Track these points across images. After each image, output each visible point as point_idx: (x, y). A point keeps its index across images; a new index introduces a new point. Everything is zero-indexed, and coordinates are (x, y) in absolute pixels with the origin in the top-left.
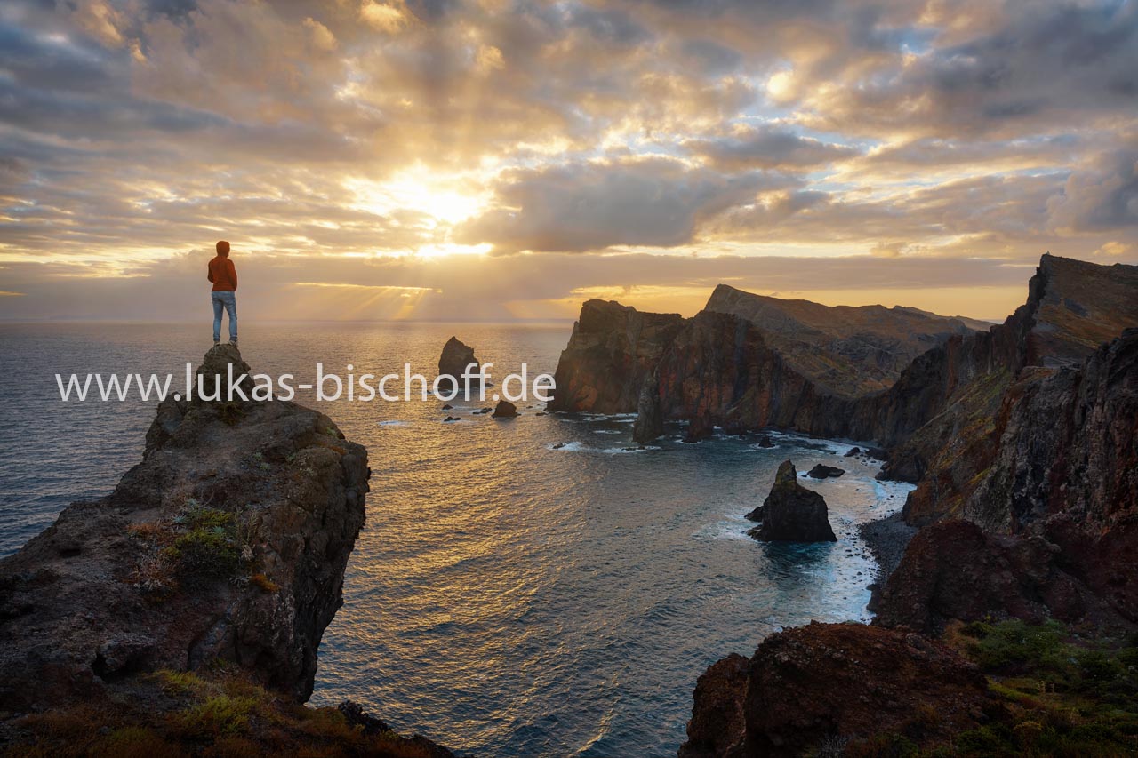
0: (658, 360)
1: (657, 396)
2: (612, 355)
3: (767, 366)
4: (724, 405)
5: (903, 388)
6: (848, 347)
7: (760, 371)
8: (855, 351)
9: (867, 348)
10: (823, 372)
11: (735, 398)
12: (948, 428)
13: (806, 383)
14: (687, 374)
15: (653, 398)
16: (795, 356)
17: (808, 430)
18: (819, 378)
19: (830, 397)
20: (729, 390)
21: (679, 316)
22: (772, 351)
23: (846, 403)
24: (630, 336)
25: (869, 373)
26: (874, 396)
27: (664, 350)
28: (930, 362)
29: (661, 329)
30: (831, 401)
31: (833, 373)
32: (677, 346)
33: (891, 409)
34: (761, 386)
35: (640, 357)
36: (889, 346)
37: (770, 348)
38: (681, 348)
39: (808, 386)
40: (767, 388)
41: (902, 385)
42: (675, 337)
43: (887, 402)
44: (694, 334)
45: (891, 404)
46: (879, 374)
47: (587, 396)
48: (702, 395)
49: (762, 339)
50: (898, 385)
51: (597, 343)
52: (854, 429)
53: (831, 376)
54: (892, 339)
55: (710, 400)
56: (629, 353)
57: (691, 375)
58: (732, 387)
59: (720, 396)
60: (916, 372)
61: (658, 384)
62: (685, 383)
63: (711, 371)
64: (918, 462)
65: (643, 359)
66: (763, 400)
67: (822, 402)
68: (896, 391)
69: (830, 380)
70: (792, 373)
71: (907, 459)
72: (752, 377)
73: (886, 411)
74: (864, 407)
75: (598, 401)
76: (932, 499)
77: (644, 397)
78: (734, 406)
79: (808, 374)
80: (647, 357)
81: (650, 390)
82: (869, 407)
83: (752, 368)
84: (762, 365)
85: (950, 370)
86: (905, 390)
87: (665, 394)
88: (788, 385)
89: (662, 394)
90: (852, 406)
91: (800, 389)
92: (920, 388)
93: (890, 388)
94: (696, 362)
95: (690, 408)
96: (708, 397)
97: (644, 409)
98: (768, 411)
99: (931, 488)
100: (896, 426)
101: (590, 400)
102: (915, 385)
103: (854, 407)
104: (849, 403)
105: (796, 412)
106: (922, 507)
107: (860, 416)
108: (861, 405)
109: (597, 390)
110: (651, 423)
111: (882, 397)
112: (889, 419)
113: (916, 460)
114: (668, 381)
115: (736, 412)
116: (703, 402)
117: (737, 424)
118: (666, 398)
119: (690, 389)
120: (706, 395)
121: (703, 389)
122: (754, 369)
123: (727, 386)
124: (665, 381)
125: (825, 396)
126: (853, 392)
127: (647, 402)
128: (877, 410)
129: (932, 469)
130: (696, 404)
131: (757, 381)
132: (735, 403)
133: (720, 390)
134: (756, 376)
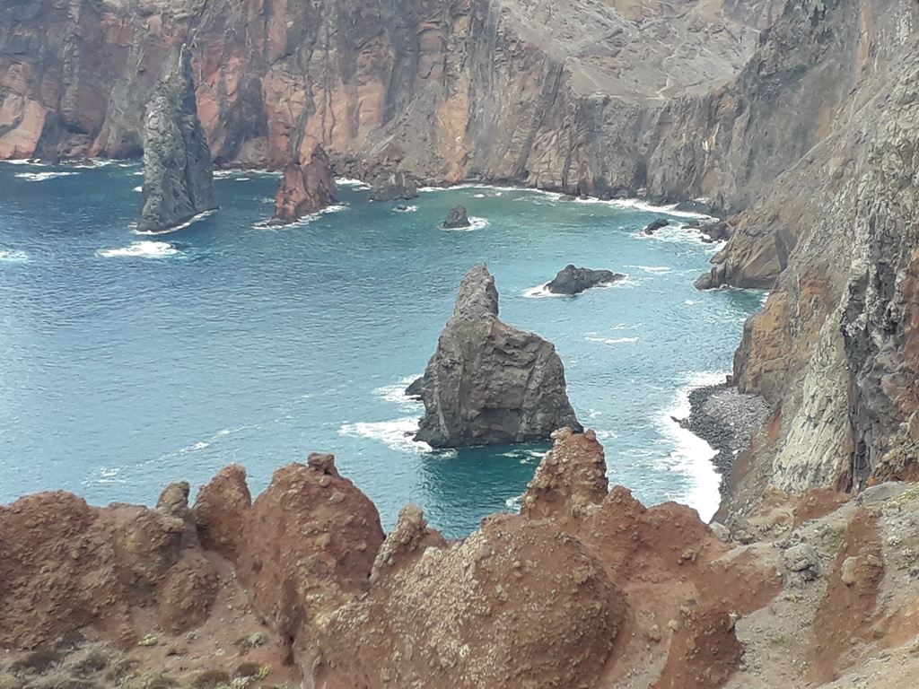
0: (193, 21)
1: (190, 117)
3: (461, 27)
4: (364, 132)
5: (764, 73)
7: (445, 43)
10: (590, 38)
11: (389, 111)
13: (552, 66)
14: (271, 59)
15: (179, 122)
17: (558, 183)
18: (581, 56)
19: (606, 101)
20: (372, 94)
23: (643, 113)
26: (703, 93)
28: (821, 8)
30: (607, 110)
33: (740, 123)
34: (448, 77)
39: (558, 72)
40: (462, 85)
41: (762, 65)
43: (729, 104)
45: (740, 110)
48: (309, 108)
50: (757, 64)
52: (658, 177)
53: (611, 49)
55: (328, 125)
57: (282, 58)
58: (380, 85)
59: (352, 111)
60: (790, 34)
61: (191, 87)
62: (265, 81)
63: (328, 47)
64: (783, 246)
65: (156, 19)
66: (454, 116)
67: (587, 113)
68: (749, 81)
69: (608, 60)
70: (519, 47)
71: (759, 240)
72: (427, 59)
73: (728, 127)
74: (683, 120)
75: (48, 133)
76: (788, 330)
77: (154, 120)
78: (389, 133)
79: (558, 49)
80: (166, 16)
81: (172, 102)
82: (692, 121)
83: (426, 36)
84: (448, 29)
85: (863, 25)
86: (770, 76)
87: (215, 108)
88: (511, 75)
89: (209, 111)
90: (656, 120)
91: (539, 83)
92: (801, 71)
93: (738, 72)
94: (290, 24)
95: (283, 143)
96: (323, 112)
97: (158, 151)
98: (466, 140)
99: (786, 308)
100: (750, 164)
101: (26, 133)
102: (789, 63)
103: (660, 124)
104: (650, 112)
105: (530, 141)
106: (769, 350)
107: (675, 144)
108: (676, 117)
109: (44, 104)
110: (178, 185)
111: (721, 96)
112: (734, 148)
113: (779, 244)
114: (223, 75)
115: (392, 149)
116: (313, 125)
117: (392, 179)
118: (221, 119)
119: (279, 95)
120: (319, 109)
121: (312, 94)
122: (431, 38)
123: (369, 84)
124: (216, 77)
125: (594, 103)
126: (659, 87)
127: (164, 134)
128: (711, 125)
129: (792, 265)
130: (295, 131)
131: (438, 69)
132: (390, 125)
133: (354, 95)
134: (437, 57)
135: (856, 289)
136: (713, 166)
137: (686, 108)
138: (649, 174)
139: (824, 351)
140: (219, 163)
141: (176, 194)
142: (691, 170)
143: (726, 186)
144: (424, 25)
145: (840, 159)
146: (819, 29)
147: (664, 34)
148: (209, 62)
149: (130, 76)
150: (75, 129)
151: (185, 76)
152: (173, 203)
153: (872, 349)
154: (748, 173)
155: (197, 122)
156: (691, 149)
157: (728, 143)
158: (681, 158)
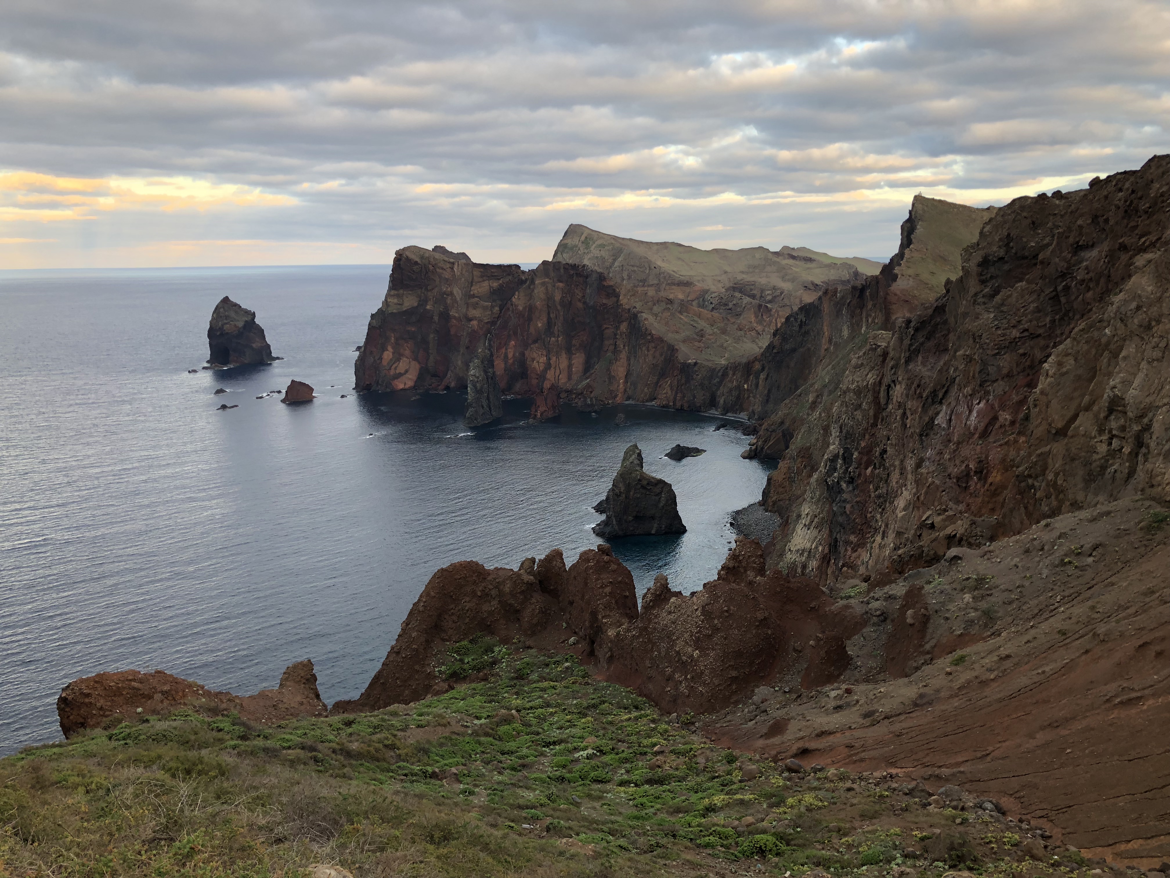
0: (493, 323)
1: (491, 370)
2: (436, 318)
3: (624, 327)
4: (575, 377)
5: (775, 351)
6: (723, 301)
7: (615, 335)
8: (731, 305)
9: (745, 301)
10: (688, 333)
11: (587, 368)
12: (818, 396)
13: (669, 347)
14: (530, 342)
15: (486, 372)
16: (656, 315)
17: (671, 404)
18: (684, 341)
19: (696, 364)
20: (579, 360)
21: (517, 267)
22: (629, 309)
23: (714, 369)
24: (457, 292)
25: (742, 333)
26: (744, 361)
27: (501, 311)
28: (804, 320)
29: (495, 285)
30: (696, 368)
31: (701, 334)
32: (516, 306)
33: (762, 376)
34: (616, 351)
35: (470, 320)
36: (769, 298)
37: (627, 307)
38: (521, 308)
39: (672, 350)
40: (623, 355)
41: (774, 348)
42: (513, 295)
43: (757, 366)
44: (536, 291)
45: (763, 369)
46: (753, 333)
47: (406, 371)
48: (548, 366)
49: (617, 296)
50: (771, 347)
51: (416, 304)
52: (722, 401)
53: (698, 338)
54: (774, 288)
55: (557, 374)
56: (457, 315)
57: (535, 342)
58: (583, 355)
59: (570, 366)
60: (788, 332)
61: (492, 355)
62: (527, 353)
63: (558, 336)
64: (787, 437)
65: (475, 323)
66: (620, 370)
67: (687, 370)
68: (768, 355)
69: (696, 344)
70: (652, 337)
71: (774, 434)
72: (606, 342)
73: (757, 378)
74: (734, 374)
75: (421, 377)
76: (791, 480)
77: (474, 372)
78: (587, 378)
79: (670, 337)
80: (480, 321)
81: (482, 362)
82: (739, 374)
83: (607, 331)
84: (617, 328)
85: (825, 328)
86: (778, 353)
87: (503, 366)
88: (648, 351)
89: (499, 366)
90: (720, 374)
91: (661, 355)
92: (794, 350)
93: (762, 350)
94: (540, 325)
95: (534, 382)
96: (555, 368)
97: (475, 386)
98: (626, 382)
99: (789, 468)
100: (768, 395)
101: (410, 377)
102: (787, 347)
103: (722, 375)
104: (717, 370)
105: (657, 383)
106: (781, 490)
107: (730, 385)
108: (731, 373)
109: (419, 363)
110: (485, 403)
111: (753, 362)
112: (760, 388)
113: (784, 435)
114: (506, 349)
115: (588, 386)
116: (550, 375)
117: (589, 400)
118: (505, 370)
119: (533, 360)
120: (553, 366)
121: (550, 359)
122: (609, 332)
123: (578, 355)
124: (503, 350)
125: (690, 364)
126: (722, 357)
127: (478, 377)
128: (748, 376)
129: (792, 447)
130: (542, 377)
131: (612, 348)
132: (588, 374)
133: (570, 359)
134: (611, 342)
135: (833, 460)
136: (749, 397)
137: (735, 367)
138: (717, 399)
139: (813, 492)
140: (503, 392)
141: (483, 407)
142: (738, 398)
143: (756, 407)
144: (605, 326)
145: (815, 394)
146: (803, 330)
147: (724, 332)
148: (500, 343)
149: (462, 350)
150: (434, 375)
151: (489, 350)
152: (481, 411)
153: (840, 491)
154: (767, 401)
155: (494, 373)
156: (739, 388)
157: (757, 385)
158: (734, 393)
